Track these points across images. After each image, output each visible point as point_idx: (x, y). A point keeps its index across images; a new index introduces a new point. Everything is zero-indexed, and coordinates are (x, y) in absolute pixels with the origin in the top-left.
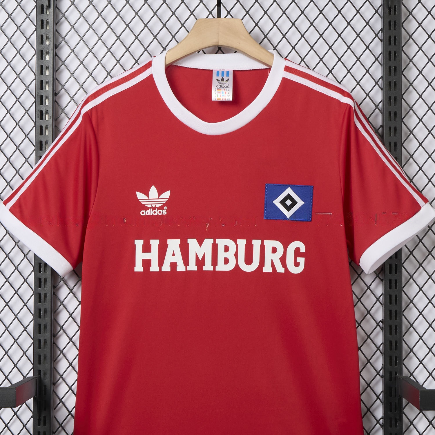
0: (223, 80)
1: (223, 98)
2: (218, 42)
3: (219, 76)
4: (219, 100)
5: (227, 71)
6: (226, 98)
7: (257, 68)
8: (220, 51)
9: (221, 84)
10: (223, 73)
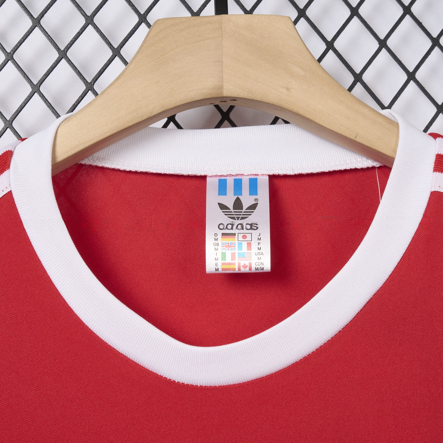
0: (238, 204)
1: (242, 263)
2: (221, 88)
3: (225, 194)
4: (229, 269)
5: (250, 179)
6: (250, 264)
7: (343, 168)
8: (226, 122)
9: (233, 218)
10: (238, 184)
